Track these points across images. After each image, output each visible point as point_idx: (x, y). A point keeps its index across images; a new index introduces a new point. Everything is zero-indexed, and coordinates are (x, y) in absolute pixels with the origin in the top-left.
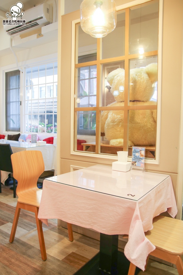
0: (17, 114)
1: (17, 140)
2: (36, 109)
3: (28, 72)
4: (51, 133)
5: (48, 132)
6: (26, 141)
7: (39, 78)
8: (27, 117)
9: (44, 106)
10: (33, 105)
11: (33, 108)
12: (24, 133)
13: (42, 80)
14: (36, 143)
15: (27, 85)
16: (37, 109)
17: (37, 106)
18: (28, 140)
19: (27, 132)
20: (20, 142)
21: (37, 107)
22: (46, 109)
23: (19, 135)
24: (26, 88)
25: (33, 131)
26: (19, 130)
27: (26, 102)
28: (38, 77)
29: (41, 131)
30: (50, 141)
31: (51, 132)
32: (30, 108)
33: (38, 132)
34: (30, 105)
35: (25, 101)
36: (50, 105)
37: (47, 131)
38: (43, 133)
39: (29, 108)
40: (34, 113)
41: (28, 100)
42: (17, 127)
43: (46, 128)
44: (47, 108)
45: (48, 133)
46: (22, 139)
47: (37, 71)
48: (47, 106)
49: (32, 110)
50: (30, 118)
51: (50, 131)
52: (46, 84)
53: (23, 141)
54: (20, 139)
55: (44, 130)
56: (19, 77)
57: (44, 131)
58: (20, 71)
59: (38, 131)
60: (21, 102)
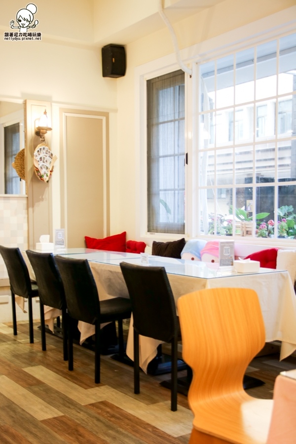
0: (176, 187)
1: (177, 255)
2: (227, 170)
3: (206, 74)
4: (268, 239)
5: (262, 235)
6: (200, 259)
7: (237, 87)
8: (203, 194)
9: (250, 161)
10: (219, 160)
11: (218, 168)
12: (195, 237)
13: (245, 91)
14: (232, 265)
15: (202, 110)
16: (232, 172)
17: (231, 163)
18: (205, 256)
19: (203, 234)
20: (183, 262)
21: (230, 167)
22: (256, 170)
23: (181, 243)
24: (200, 117)
25: (218, 233)
26: (182, 230)
27: (201, 154)
28: (234, 86)
29: (240, 232)
30: (268, 259)
31: (269, 235)
32: (212, 168)
33: (231, 235)
34: (211, 161)
35: (197, 151)
36: (266, 160)
37: (257, 233)
38: (247, 237)
39: (208, 168)
40: (222, 182)
41: (205, 151)
42: (176, 222)
43: (254, 224)
44: (257, 168)
45: (261, 238)
46: (191, 252)
47: (230, 67)
48: (258, 161)
49: (217, 173)
50: (210, 198)
51: (267, 233)
52: (255, 102)
53: (193, 259)
54: (184, 254)
55: (248, 229)
56: (182, 89)
57: (248, 233)
58: (183, 73)
59: (233, 233)
60: (187, 154)
